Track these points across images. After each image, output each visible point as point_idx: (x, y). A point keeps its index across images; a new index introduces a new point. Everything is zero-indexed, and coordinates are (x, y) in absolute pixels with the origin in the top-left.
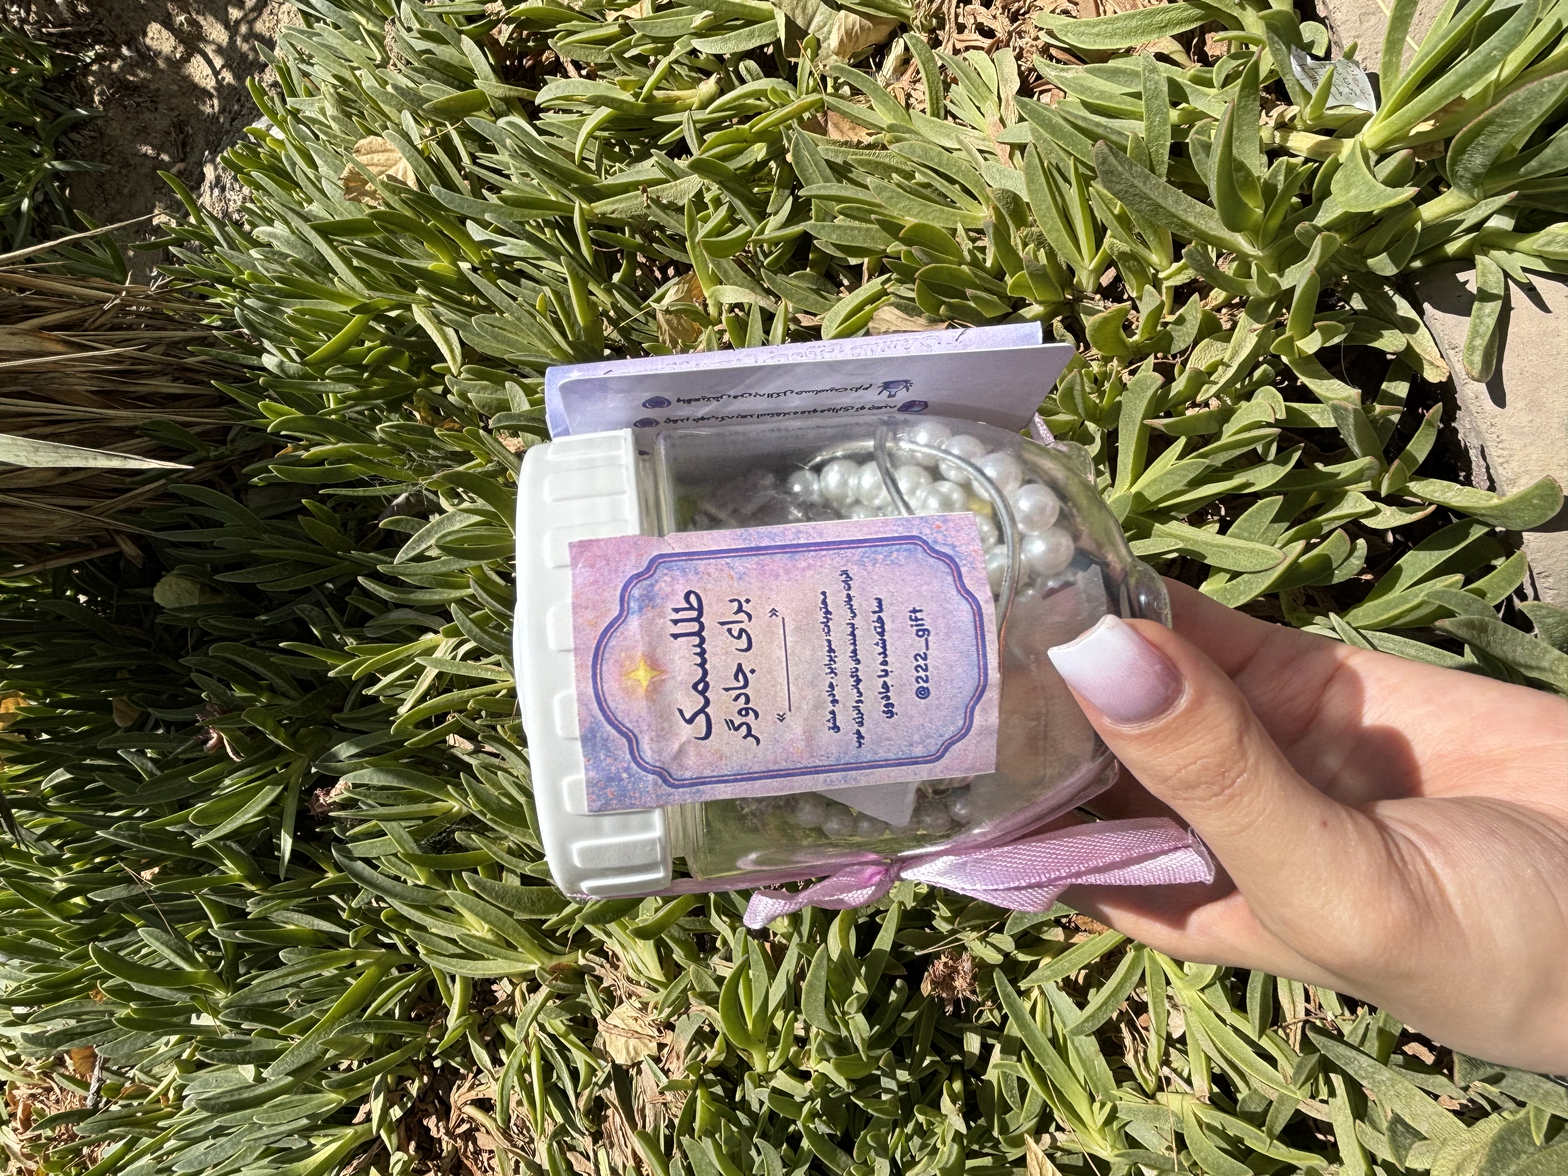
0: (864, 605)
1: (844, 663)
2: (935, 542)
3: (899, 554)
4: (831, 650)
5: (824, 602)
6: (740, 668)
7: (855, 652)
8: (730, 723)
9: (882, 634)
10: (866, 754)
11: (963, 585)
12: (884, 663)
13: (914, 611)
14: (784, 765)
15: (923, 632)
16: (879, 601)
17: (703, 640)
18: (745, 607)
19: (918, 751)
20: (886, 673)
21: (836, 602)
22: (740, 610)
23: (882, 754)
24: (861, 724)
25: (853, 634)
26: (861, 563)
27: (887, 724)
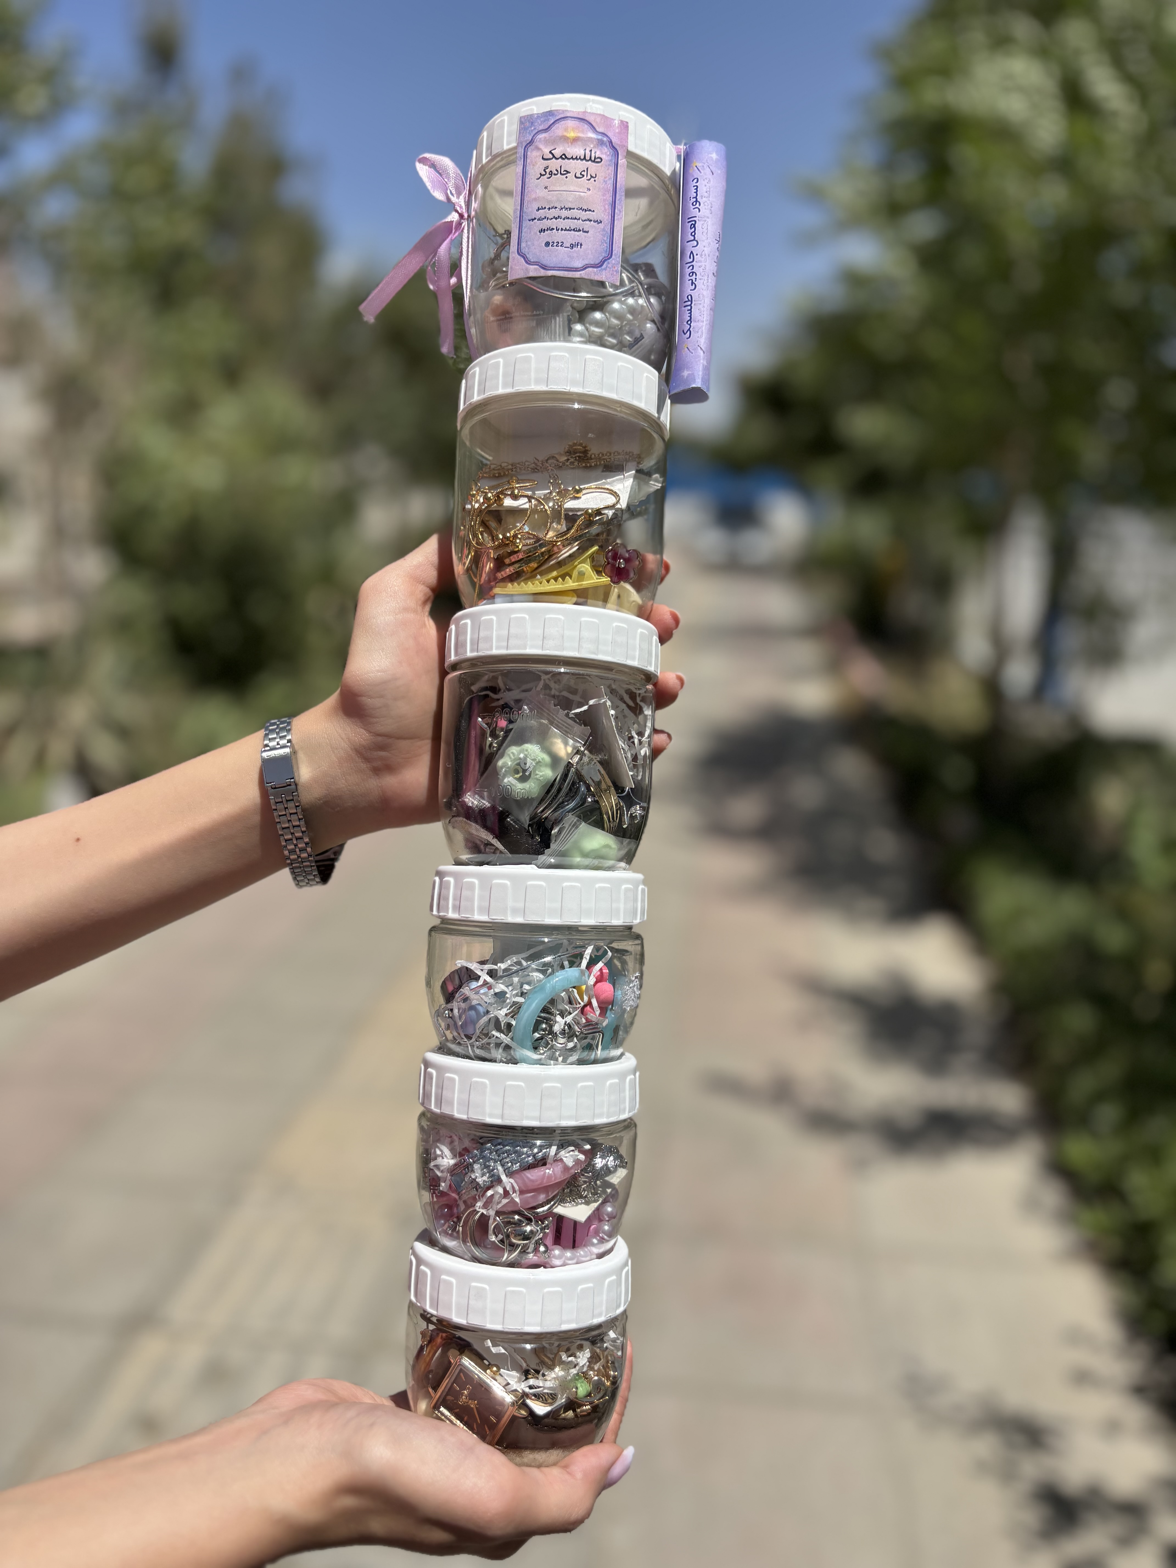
0: (587, 225)
1: (564, 213)
2: (608, 263)
3: (605, 246)
4: (570, 209)
5: (590, 210)
6: (568, 172)
7: (568, 218)
8: (547, 167)
9: (574, 230)
10: (526, 223)
11: (588, 267)
12: (562, 229)
13: (581, 245)
14: (526, 191)
15: (572, 246)
16: (588, 232)
17: (582, 160)
18: (593, 179)
19: (523, 245)
20: (558, 230)
21: (588, 215)
22: (592, 177)
23: (524, 230)
24: (539, 220)
25: (575, 218)
26: (604, 230)
27: (537, 230)
